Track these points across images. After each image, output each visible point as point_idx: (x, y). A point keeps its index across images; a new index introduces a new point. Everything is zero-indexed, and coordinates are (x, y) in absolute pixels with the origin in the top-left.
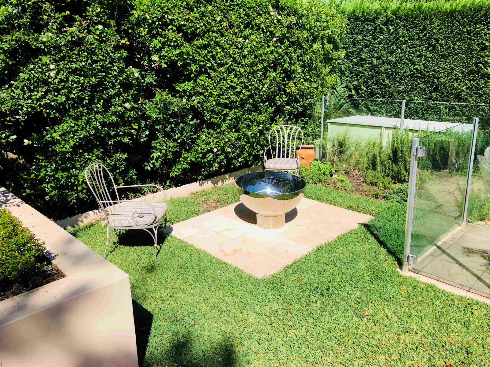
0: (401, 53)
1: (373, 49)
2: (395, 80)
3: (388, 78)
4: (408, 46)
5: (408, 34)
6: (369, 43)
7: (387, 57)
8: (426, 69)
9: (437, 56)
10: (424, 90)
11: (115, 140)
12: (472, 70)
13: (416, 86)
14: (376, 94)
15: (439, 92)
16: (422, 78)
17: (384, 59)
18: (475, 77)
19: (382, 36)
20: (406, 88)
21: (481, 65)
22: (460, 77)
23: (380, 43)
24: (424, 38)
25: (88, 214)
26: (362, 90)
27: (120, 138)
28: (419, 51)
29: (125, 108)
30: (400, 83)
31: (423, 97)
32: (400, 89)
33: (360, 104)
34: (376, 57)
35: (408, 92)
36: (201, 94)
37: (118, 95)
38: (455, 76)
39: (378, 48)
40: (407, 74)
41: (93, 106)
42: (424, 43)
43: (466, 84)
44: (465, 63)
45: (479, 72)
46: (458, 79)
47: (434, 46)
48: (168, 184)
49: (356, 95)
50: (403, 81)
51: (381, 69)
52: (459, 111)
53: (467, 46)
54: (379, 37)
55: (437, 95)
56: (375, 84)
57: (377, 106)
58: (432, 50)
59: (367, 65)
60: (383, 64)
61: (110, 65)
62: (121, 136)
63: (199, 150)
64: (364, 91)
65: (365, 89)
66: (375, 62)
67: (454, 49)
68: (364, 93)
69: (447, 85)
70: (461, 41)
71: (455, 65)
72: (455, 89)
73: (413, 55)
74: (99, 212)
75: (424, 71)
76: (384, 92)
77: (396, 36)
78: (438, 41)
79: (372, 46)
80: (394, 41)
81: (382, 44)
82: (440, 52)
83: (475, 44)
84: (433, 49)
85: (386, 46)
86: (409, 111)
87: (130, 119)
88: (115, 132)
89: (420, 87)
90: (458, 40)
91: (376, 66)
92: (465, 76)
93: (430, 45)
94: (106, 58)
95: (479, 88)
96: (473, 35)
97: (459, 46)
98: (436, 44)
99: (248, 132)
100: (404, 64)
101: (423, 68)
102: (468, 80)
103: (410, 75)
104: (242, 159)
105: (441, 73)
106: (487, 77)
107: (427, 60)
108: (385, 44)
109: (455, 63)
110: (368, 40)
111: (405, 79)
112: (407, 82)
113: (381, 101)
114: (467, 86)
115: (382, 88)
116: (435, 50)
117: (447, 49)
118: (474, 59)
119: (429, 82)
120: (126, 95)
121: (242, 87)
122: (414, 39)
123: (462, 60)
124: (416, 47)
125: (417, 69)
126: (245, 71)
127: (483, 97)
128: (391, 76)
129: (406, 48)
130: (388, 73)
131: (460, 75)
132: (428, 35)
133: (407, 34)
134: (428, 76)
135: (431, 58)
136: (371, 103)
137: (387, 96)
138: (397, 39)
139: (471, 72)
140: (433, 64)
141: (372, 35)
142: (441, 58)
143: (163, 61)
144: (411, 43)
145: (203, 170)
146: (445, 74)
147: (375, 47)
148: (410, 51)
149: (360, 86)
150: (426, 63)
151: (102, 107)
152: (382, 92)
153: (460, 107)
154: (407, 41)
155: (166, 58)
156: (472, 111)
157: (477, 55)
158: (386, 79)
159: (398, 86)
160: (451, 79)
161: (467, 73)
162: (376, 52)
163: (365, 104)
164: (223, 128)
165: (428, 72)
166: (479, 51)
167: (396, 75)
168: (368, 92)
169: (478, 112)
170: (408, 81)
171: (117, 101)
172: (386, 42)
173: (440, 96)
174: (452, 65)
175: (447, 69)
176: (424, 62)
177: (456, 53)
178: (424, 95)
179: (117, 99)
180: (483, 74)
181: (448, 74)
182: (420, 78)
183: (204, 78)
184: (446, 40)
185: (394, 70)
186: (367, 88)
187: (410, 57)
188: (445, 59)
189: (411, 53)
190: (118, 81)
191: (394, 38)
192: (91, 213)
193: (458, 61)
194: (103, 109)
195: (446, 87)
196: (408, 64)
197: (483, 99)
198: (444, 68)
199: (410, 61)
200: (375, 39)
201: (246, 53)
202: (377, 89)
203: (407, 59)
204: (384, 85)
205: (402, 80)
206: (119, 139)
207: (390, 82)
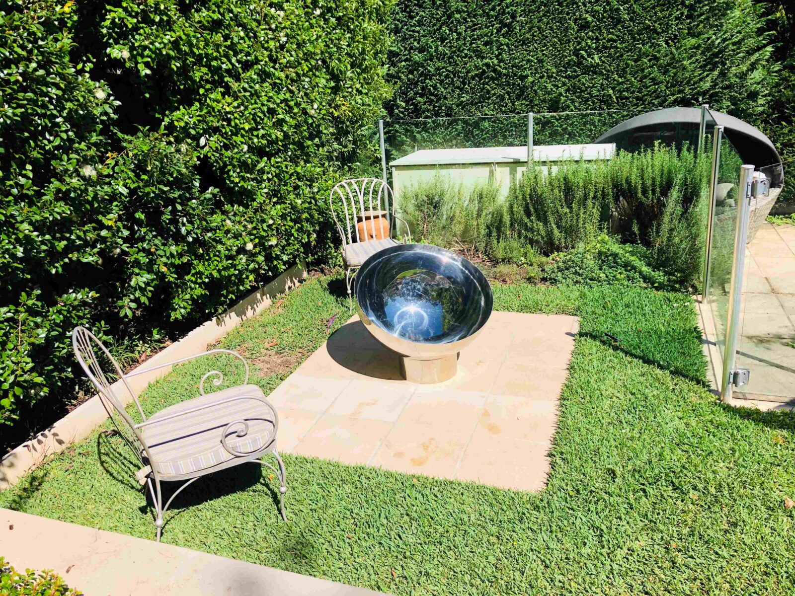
0: (458, 39)
1: (410, 35)
2: (454, 85)
3: (441, 82)
4: (467, 28)
5: (466, 6)
6: (400, 25)
7: (437, 48)
8: (502, 64)
9: (515, 41)
10: (502, 98)
11: (66, 260)
12: (570, 61)
13: (488, 92)
14: (424, 112)
15: (525, 99)
16: (497, 79)
17: (432, 50)
18: (575, 71)
19: (423, 11)
20: (472, 97)
21: (583, 52)
22: (553, 73)
23: (420, 23)
24: (492, 13)
25: (15, 455)
26: (398, 107)
27: (76, 254)
28: (486, 35)
29: (84, 178)
30: (461, 90)
31: (501, 109)
32: (464, 99)
33: (397, 131)
34: (417, 48)
35: (476, 103)
36: (216, 130)
37: (67, 147)
38: (547, 73)
39: (418, 32)
40: (473, 74)
41: (8, 183)
42: (492, 21)
43: (564, 84)
44: (558, 51)
45: (581, 63)
46: (552, 76)
47: (509, 26)
48: (156, 337)
49: (389, 116)
50: (467, 86)
51: (429, 68)
52: (557, 126)
53: (558, 24)
54: (417, 14)
55: (522, 104)
56: (422, 96)
57: (429, 132)
58: (507, 33)
59: (403, 63)
60: (431, 60)
61: (41, 72)
62: (78, 249)
63: (224, 252)
64: (403, 108)
65: (404, 104)
66: (417, 57)
67: (539, 30)
68: (402, 113)
69: (535, 88)
70: (549, 17)
71: (543, 54)
72: (549, 93)
73: (479, 42)
74: (40, 442)
75: (500, 67)
76: (436, 107)
77: (447, 11)
78: (516, 17)
79: (407, 29)
80: (444, 20)
81: (425, 25)
82: (520, 36)
83: (570, 19)
84: (509, 30)
85: (431, 29)
86: (482, 135)
87: (96, 205)
88: (65, 243)
89: (494, 94)
90: (544, 15)
91: (418, 64)
92: (561, 71)
93: (504, 25)
94: (30, 52)
95: (583, 89)
96: (567, 6)
97: (547, 24)
98: (513, 22)
99: (297, 200)
100: (465, 58)
101: (496, 62)
102: (565, 77)
103: (476, 75)
104: (288, 255)
105: (525, 69)
106: (592, 71)
107: (502, 49)
108: (429, 26)
109: (544, 52)
110: (398, 20)
111: (470, 83)
112: (474, 88)
113: (434, 122)
114: (566, 87)
115: (433, 100)
116: (512, 32)
117: (530, 29)
118: (571, 44)
119: (508, 85)
120: (83, 145)
121: (285, 110)
122: (476, 15)
123: (554, 45)
124: (480, 28)
125: (487, 65)
126: (287, 77)
127: (590, 103)
128: (447, 80)
129: (465, 31)
130: (440, 75)
131: (554, 70)
132: (498, 8)
133: (463, 8)
134: (505, 75)
135: (507, 45)
136: (417, 127)
137: (443, 114)
138: (449, 17)
139: (569, 65)
140: (510, 55)
141: (405, 11)
142: (522, 45)
143: (139, 59)
144: (472, 21)
145: (224, 292)
146: (531, 69)
147: (413, 31)
148: (473, 35)
149: (395, 100)
150: (500, 54)
151: (34, 184)
152: (434, 106)
153: (557, 120)
154: (465, 19)
155: (147, 52)
156: (576, 125)
157: (576, 38)
158: (438, 85)
159: (458, 94)
160: (541, 77)
161: (564, 67)
162: (415, 40)
163: (407, 130)
164: (260, 199)
165: (506, 68)
166: (578, 31)
167: (455, 77)
168: (408, 110)
169: (585, 126)
170: (475, 85)
171: (66, 163)
172: (431, 22)
173: (527, 105)
174: (540, 55)
175: (532, 61)
176: (497, 53)
177: (543, 35)
178: (503, 106)
179: (65, 157)
180: (587, 66)
181: (536, 69)
182: (493, 79)
183: (219, 97)
184: (527, 15)
185: (450, 68)
186: (407, 102)
187: (474, 45)
188: (529, 47)
189: (475, 39)
190: (65, 114)
191: (444, 16)
192: (20, 449)
193: (547, 48)
194: (35, 188)
195: (535, 91)
196: (471, 57)
197: (590, 105)
198: (529, 61)
199: (474, 51)
200: (412, 17)
201: (285, 39)
202: (425, 104)
203: (469, 50)
204: (436, 95)
205: (464, 85)
206: (74, 256)
207: (445, 89)
